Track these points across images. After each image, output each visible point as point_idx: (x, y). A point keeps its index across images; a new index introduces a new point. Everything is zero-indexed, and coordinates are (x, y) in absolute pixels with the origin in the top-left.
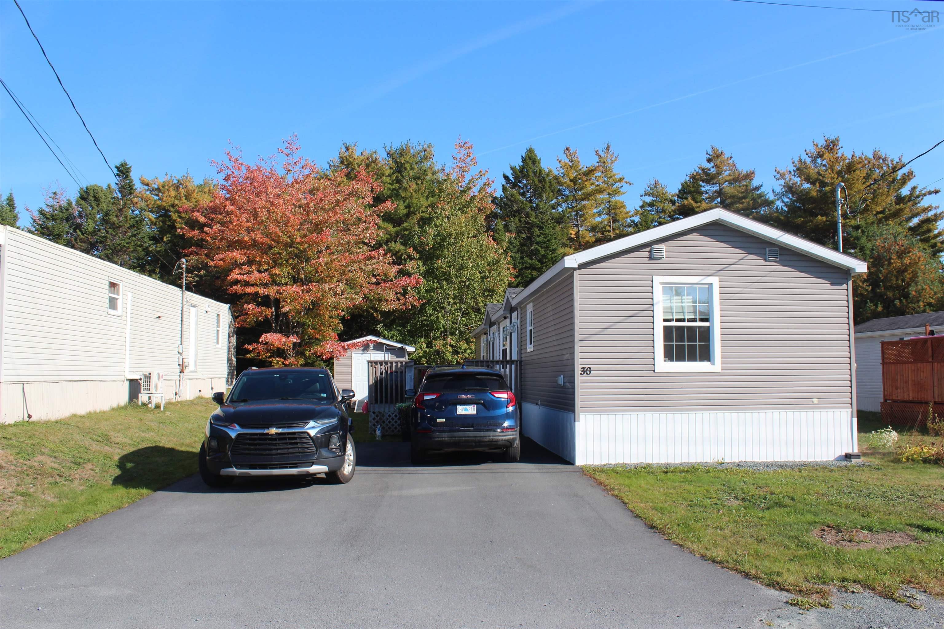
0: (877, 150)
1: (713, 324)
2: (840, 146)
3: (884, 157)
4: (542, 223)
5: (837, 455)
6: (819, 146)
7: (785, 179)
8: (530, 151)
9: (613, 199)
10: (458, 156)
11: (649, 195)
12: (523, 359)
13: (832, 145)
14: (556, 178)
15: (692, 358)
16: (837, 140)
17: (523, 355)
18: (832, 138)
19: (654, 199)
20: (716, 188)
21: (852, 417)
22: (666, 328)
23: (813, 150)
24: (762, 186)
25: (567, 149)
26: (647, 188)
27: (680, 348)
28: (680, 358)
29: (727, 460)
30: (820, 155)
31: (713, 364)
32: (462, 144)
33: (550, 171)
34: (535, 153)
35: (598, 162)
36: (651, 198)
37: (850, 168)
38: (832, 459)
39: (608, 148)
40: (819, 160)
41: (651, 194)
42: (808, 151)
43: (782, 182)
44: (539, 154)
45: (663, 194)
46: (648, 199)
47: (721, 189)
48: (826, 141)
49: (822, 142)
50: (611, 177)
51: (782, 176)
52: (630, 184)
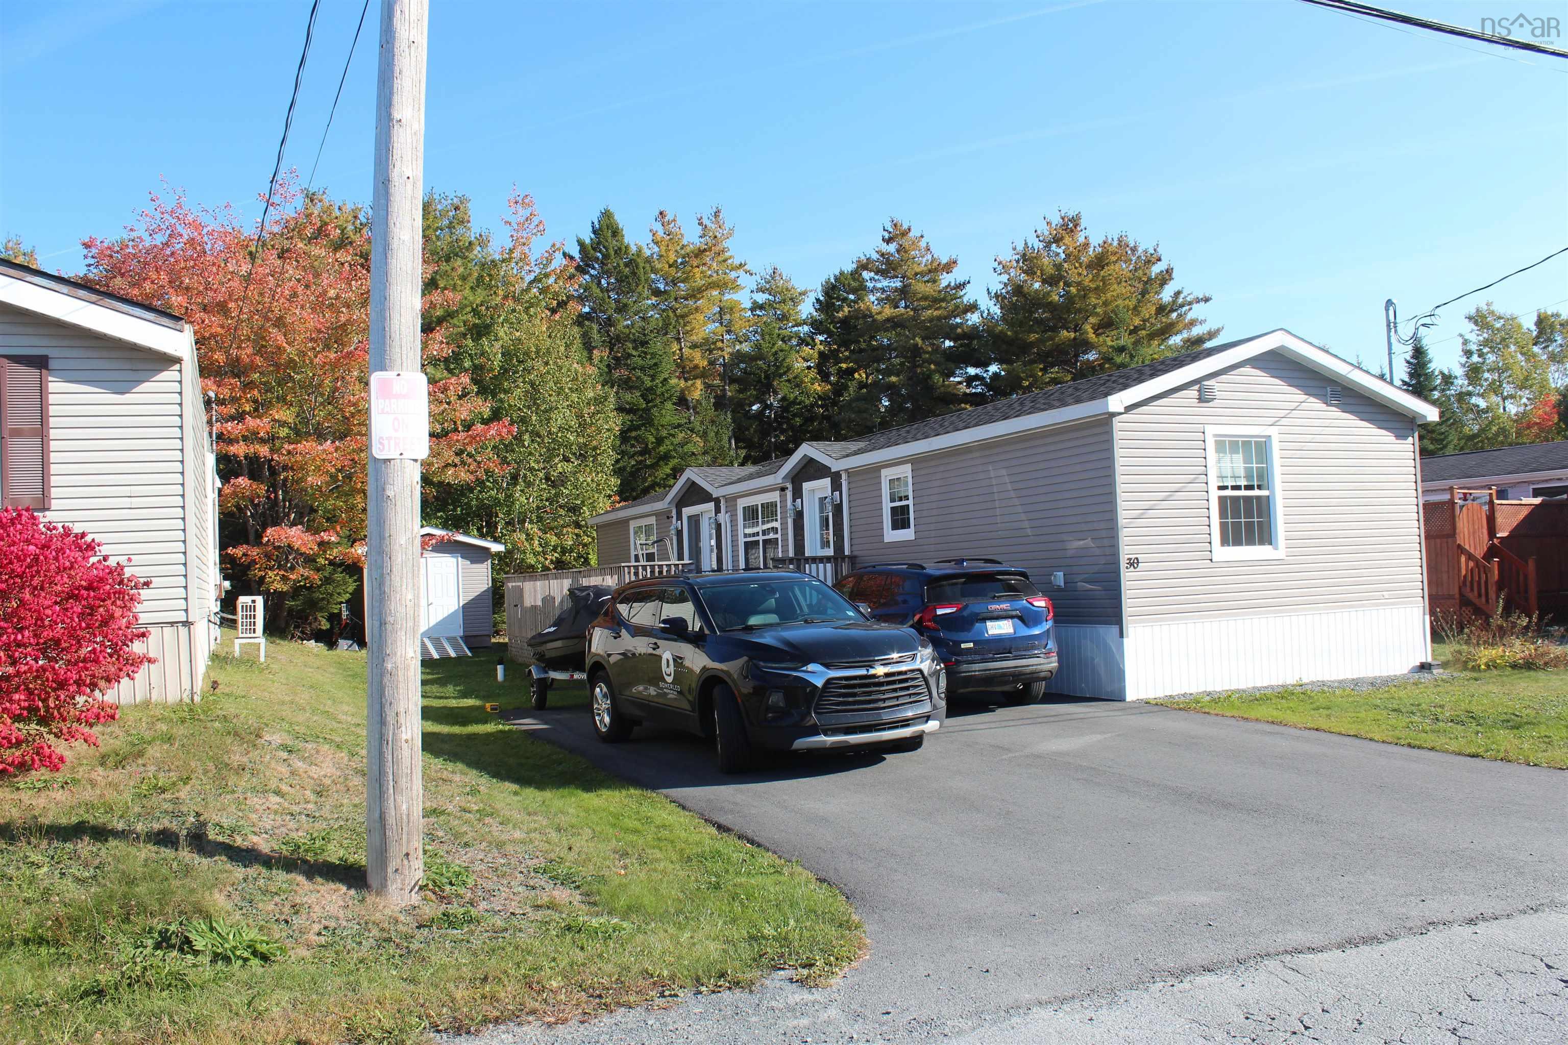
0: (1124, 234)
1: (1273, 493)
2: (1082, 227)
3: (1132, 245)
4: (644, 335)
5: (1410, 667)
6: (1054, 225)
7: (1009, 274)
8: (607, 215)
9: (727, 297)
10: (514, 220)
11: (763, 292)
12: (855, 553)
13: (1071, 225)
14: (648, 260)
15: (1250, 542)
16: (1078, 216)
17: (854, 548)
18: (1071, 214)
19: (770, 297)
20: (897, 283)
21: (1424, 614)
22: (1220, 498)
23: (1044, 230)
24: (969, 282)
25: (661, 213)
26: (759, 281)
27: (1236, 526)
28: (1237, 542)
29: (1305, 680)
30: (1057, 240)
31: (1276, 548)
32: (520, 199)
33: (640, 251)
34: (616, 217)
35: (701, 237)
36: (766, 296)
37: (1100, 262)
38: (1405, 671)
39: (717, 214)
40: (1054, 246)
41: (767, 290)
42: (1039, 232)
43: (1005, 278)
44: (621, 219)
45: (787, 289)
46: (761, 298)
47: (905, 286)
48: (1063, 218)
49: (1056, 220)
50: (725, 261)
51: (1005, 268)
52: (751, 274)
